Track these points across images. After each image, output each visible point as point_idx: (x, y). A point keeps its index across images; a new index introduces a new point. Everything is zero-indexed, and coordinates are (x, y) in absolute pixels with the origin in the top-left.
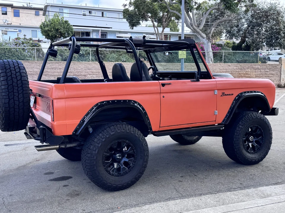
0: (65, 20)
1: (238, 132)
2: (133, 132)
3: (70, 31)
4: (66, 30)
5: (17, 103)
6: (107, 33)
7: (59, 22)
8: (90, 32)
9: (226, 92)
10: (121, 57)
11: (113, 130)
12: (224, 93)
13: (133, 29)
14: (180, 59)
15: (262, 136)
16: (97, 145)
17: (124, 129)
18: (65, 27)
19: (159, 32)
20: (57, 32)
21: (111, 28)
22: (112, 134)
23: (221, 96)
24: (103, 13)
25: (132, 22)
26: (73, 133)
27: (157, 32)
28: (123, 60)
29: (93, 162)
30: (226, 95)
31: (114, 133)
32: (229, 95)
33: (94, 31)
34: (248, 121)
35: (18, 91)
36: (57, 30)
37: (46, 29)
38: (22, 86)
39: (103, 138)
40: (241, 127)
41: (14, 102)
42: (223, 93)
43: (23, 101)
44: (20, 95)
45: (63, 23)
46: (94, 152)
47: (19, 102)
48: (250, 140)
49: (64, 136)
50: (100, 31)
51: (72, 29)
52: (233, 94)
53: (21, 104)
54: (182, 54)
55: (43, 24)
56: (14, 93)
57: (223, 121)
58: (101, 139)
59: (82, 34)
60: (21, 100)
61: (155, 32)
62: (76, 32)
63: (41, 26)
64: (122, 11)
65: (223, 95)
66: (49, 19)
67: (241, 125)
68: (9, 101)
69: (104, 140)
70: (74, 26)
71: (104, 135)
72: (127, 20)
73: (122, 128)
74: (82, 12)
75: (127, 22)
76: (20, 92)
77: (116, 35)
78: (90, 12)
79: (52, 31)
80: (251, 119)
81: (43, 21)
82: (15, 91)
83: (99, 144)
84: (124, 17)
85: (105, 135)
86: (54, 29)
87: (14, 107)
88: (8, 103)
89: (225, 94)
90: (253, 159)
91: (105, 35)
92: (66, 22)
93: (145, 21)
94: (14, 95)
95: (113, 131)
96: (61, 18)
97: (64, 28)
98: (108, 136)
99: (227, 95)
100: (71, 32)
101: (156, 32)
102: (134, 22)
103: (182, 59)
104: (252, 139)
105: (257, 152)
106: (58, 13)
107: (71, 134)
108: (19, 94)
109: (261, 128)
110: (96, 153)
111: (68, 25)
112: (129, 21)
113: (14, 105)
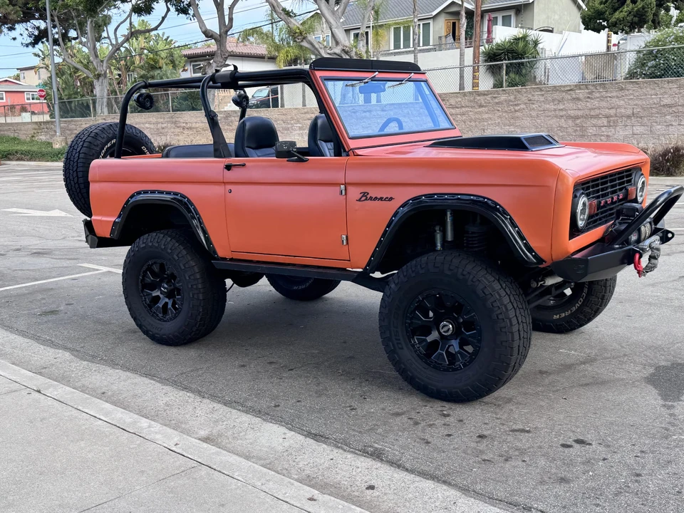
9: (373, 192)
12: (368, 194)
23: (360, 200)
26: (110, 235)
30: (371, 198)
32: (381, 199)
42: (365, 194)
48: (442, 331)
52: (391, 198)
57: (368, 264)
65: (364, 198)
89: (368, 196)
99: (376, 198)
104: (445, 329)
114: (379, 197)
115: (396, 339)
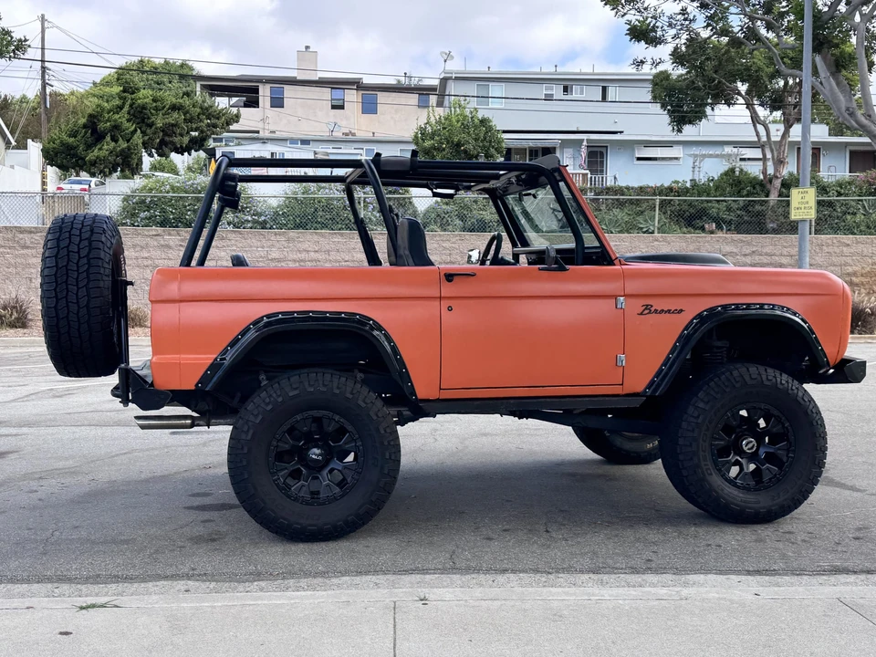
0: (480, 116)
1: (692, 419)
2: (352, 393)
3: (493, 147)
4: (481, 144)
5: (74, 308)
6: (607, 147)
7: (463, 124)
8: (555, 148)
9: (658, 304)
10: (640, 219)
11: (294, 386)
12: (652, 306)
13: (681, 132)
14: (797, 222)
15: (788, 440)
16: (252, 418)
17: (324, 385)
18: (480, 137)
19: (773, 139)
20: (458, 152)
21: (621, 132)
22: (291, 394)
23: (641, 314)
24: (604, 89)
25: (679, 111)
26: (197, 385)
27: (764, 139)
28: (645, 230)
29: (241, 461)
30: (656, 310)
31: (296, 392)
32: (669, 311)
33: (565, 143)
34: (727, 390)
35: (77, 282)
36: (459, 145)
37: (428, 144)
38: (87, 271)
39: (268, 404)
40: (701, 405)
41: (67, 306)
42: (648, 307)
43: (87, 306)
44: (80, 290)
45: (476, 127)
46: (243, 437)
47: (79, 306)
48: (745, 449)
49: (172, 391)
50: (585, 143)
51: (500, 141)
52: (681, 311)
53: (83, 311)
54: (803, 206)
55: (423, 130)
56: (67, 285)
57: (649, 386)
58: (262, 405)
59: (530, 155)
60: (83, 302)
61: (756, 139)
62: (515, 149)
63: (416, 137)
64: (651, 77)
65: (647, 311)
66: (438, 117)
67: (702, 400)
68: (57, 303)
69: (269, 407)
70: (505, 132)
71: (270, 396)
72: (662, 107)
73: (321, 382)
74: (542, 90)
75: (661, 111)
76: (81, 285)
77: (634, 154)
78: (566, 89)
79: (444, 149)
80: (738, 385)
81: (422, 122)
82: (71, 281)
83: (256, 416)
84: (654, 98)
85: (274, 395)
86: (448, 143)
87: (67, 317)
88: (55, 307)
89: (653, 309)
90: (750, 505)
91: (602, 153)
92: (484, 122)
93: (725, 107)
94: (68, 291)
95: (296, 389)
96: (471, 113)
97: (476, 140)
98: (280, 399)
99: (663, 310)
100: (496, 149)
101: (759, 140)
102: (686, 112)
103: (804, 221)
104: (750, 445)
105: (766, 488)
106: (462, 98)
107: (193, 388)
108: (78, 288)
109: (781, 415)
110: (249, 437)
111: (490, 129)
112: (669, 107)
113: (68, 313)
114: (666, 309)
115: (705, 465)
